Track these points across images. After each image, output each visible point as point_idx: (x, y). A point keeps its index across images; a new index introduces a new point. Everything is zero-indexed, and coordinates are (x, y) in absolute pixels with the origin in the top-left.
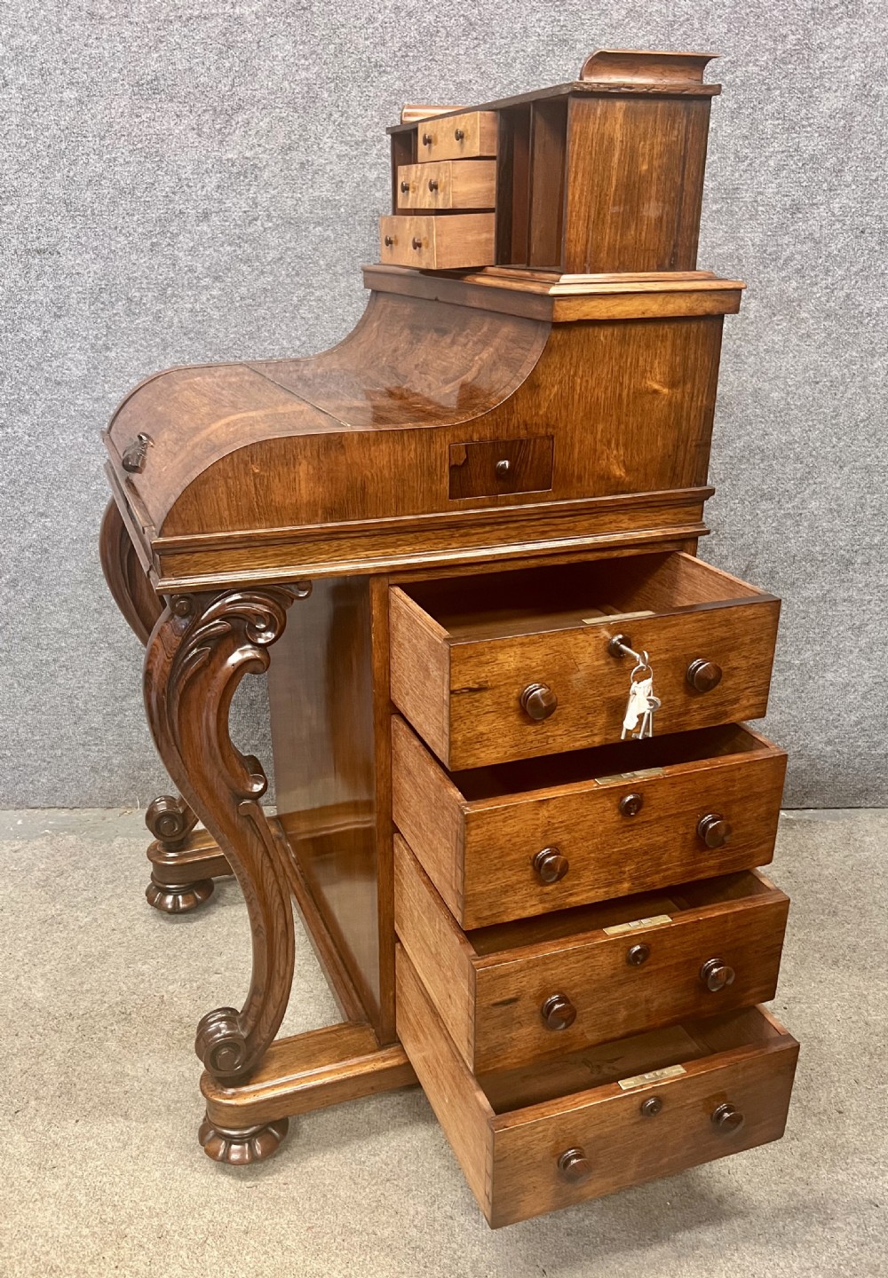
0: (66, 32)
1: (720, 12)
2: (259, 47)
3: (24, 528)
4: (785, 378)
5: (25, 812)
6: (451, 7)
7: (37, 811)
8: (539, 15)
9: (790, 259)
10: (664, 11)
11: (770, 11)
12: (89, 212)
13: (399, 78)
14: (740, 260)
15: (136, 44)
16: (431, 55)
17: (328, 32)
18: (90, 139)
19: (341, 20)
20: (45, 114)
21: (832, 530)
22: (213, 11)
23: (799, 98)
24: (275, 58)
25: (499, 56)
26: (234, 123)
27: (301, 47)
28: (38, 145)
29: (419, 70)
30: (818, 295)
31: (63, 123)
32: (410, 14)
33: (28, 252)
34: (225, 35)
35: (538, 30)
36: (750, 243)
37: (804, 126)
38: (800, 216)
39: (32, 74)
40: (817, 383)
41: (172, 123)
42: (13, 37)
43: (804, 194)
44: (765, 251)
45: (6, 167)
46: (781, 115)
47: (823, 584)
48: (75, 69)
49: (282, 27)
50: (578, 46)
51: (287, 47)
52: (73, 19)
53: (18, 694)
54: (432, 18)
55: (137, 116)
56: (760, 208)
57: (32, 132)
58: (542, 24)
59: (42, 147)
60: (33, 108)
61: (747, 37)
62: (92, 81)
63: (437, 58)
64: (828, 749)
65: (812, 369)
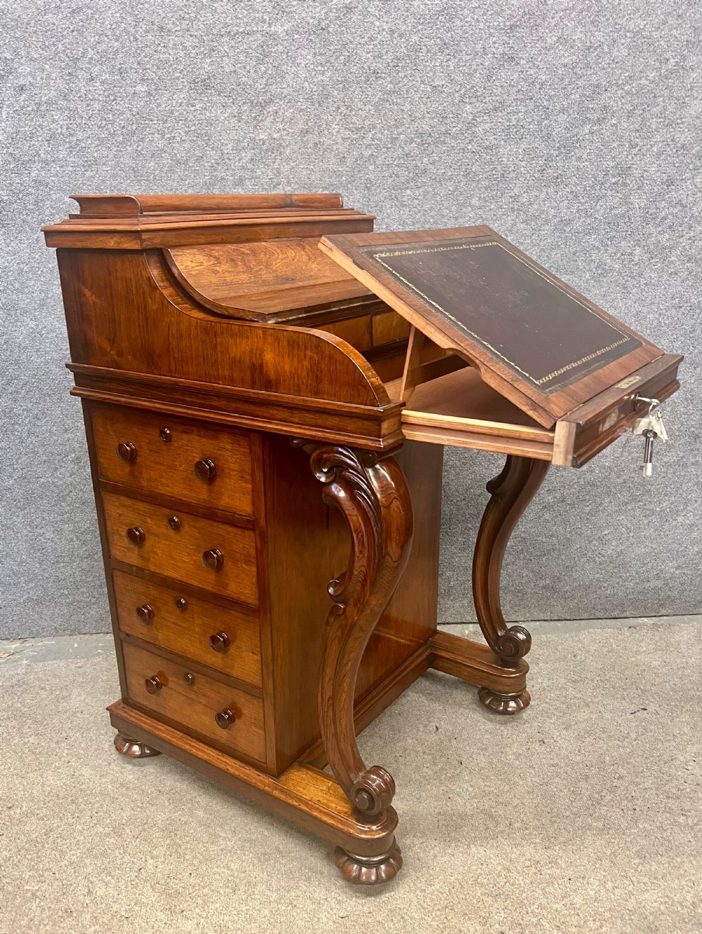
0: (141, 41)
1: (623, 41)
2: (288, 56)
4: (659, 304)
5: (78, 637)
6: (431, 31)
7: (87, 636)
8: (494, 39)
9: (664, 219)
10: (583, 38)
11: (658, 41)
12: (151, 177)
13: (391, 82)
14: (630, 219)
15: (194, 51)
16: (415, 65)
17: (340, 47)
18: (155, 122)
19: (349, 38)
20: (121, 103)
21: (686, 414)
22: (255, 29)
23: (675, 103)
24: (299, 64)
25: (464, 68)
26: (265, 113)
27: (319, 57)
28: (115, 126)
29: (406, 76)
30: (683, 244)
31: (134, 109)
32: (401, 36)
34: (262, 47)
35: (494, 50)
36: (637, 206)
37: (678, 124)
38: (673, 187)
39: (113, 72)
40: (681, 307)
41: (219, 112)
42: (99, 43)
43: (676, 172)
44: (647, 213)
45: (89, 142)
46: (663, 116)
47: (679, 452)
48: (146, 69)
49: (305, 42)
50: (522, 62)
51: (309, 57)
52: (147, 31)
53: (76, 546)
54: (417, 39)
55: (193, 106)
56: (646, 182)
57: (110, 116)
58: (497, 45)
59: (118, 128)
60: (112, 98)
61: (641, 60)
62: (159, 78)
63: (419, 68)
64: (677, 572)
65: (677, 297)
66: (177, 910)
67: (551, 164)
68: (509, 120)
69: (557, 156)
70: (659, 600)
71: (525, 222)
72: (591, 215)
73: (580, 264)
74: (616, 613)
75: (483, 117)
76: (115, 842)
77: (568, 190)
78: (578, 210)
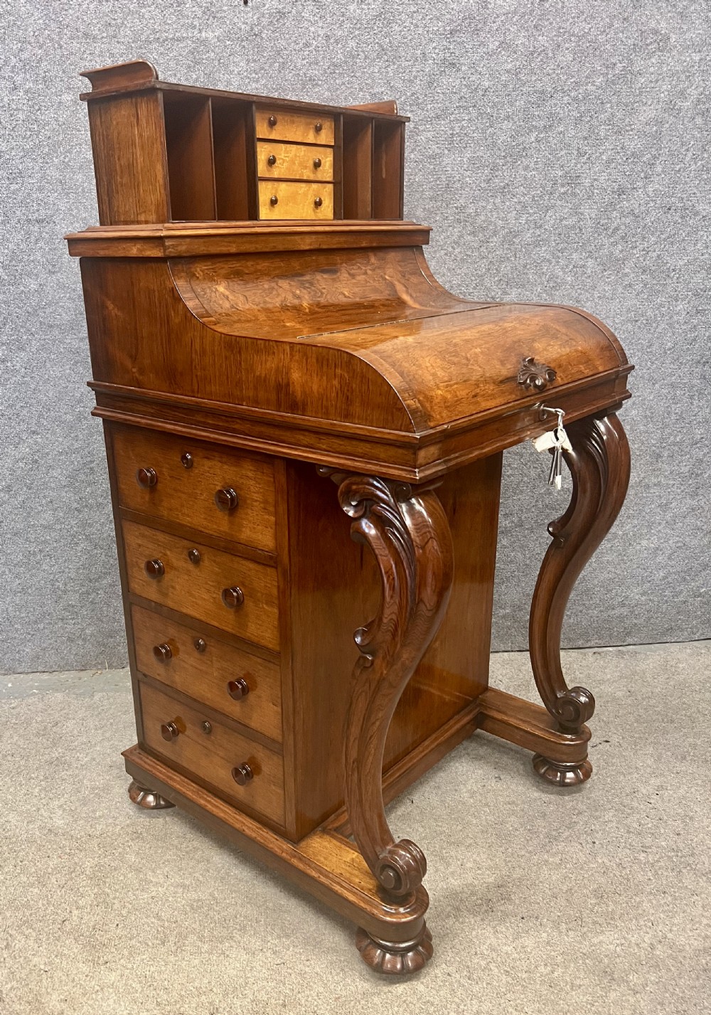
0: (65, 48)
1: (567, 45)
2: (219, 64)
3: (18, 444)
4: (614, 318)
5: (13, 677)
6: (369, 37)
8: (434, 45)
9: (617, 229)
10: (527, 43)
11: (604, 45)
12: (80, 190)
13: (328, 90)
14: (581, 230)
15: (122, 59)
16: (353, 72)
17: (274, 53)
18: (83, 132)
19: (284, 44)
20: (47, 112)
21: (647, 432)
22: (184, 35)
23: (624, 110)
24: (232, 72)
25: (404, 75)
27: (253, 65)
28: (40, 137)
29: (343, 84)
30: (637, 256)
32: (337, 42)
33: (29, 221)
34: (193, 54)
35: (434, 55)
36: (588, 217)
37: (627, 131)
38: (625, 197)
39: (37, 81)
40: (637, 321)
42: (22, 51)
43: (627, 181)
44: (599, 223)
45: (13, 153)
46: (612, 123)
47: (640, 473)
48: (72, 77)
49: (238, 48)
50: (463, 68)
51: (241, 64)
52: (72, 38)
54: (355, 45)
56: (596, 191)
57: (35, 126)
58: (437, 51)
59: (43, 138)
60: (37, 108)
61: (587, 65)
62: (85, 87)
63: (358, 74)
64: (643, 599)
65: (633, 311)
66: (100, 962)
67: (497, 173)
68: (452, 129)
69: (503, 165)
70: (625, 628)
71: (473, 233)
72: (541, 226)
73: (531, 277)
74: (580, 643)
75: (425, 125)
76: (39, 892)
77: (516, 200)
78: (527, 220)
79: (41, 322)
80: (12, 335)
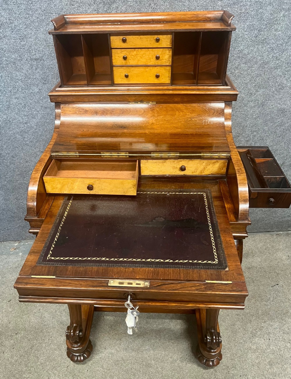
3: (36, 156)
18: (54, 15)
20: (35, 5)
26: (111, 8)
28: (33, 18)
31: (43, 8)
33: (31, 59)
41: (87, 8)
45: (21, 26)
55: (73, 5)
57: (30, 12)
59: (35, 18)
67: (261, 33)
68: (241, 10)
69: (265, 29)
70: (288, 225)
71: (245, 63)
72: (279, 59)
73: (271, 84)
75: (227, 8)
77: (268, 46)
78: (273, 56)
79: (41, 106)
80: (29, 112)
